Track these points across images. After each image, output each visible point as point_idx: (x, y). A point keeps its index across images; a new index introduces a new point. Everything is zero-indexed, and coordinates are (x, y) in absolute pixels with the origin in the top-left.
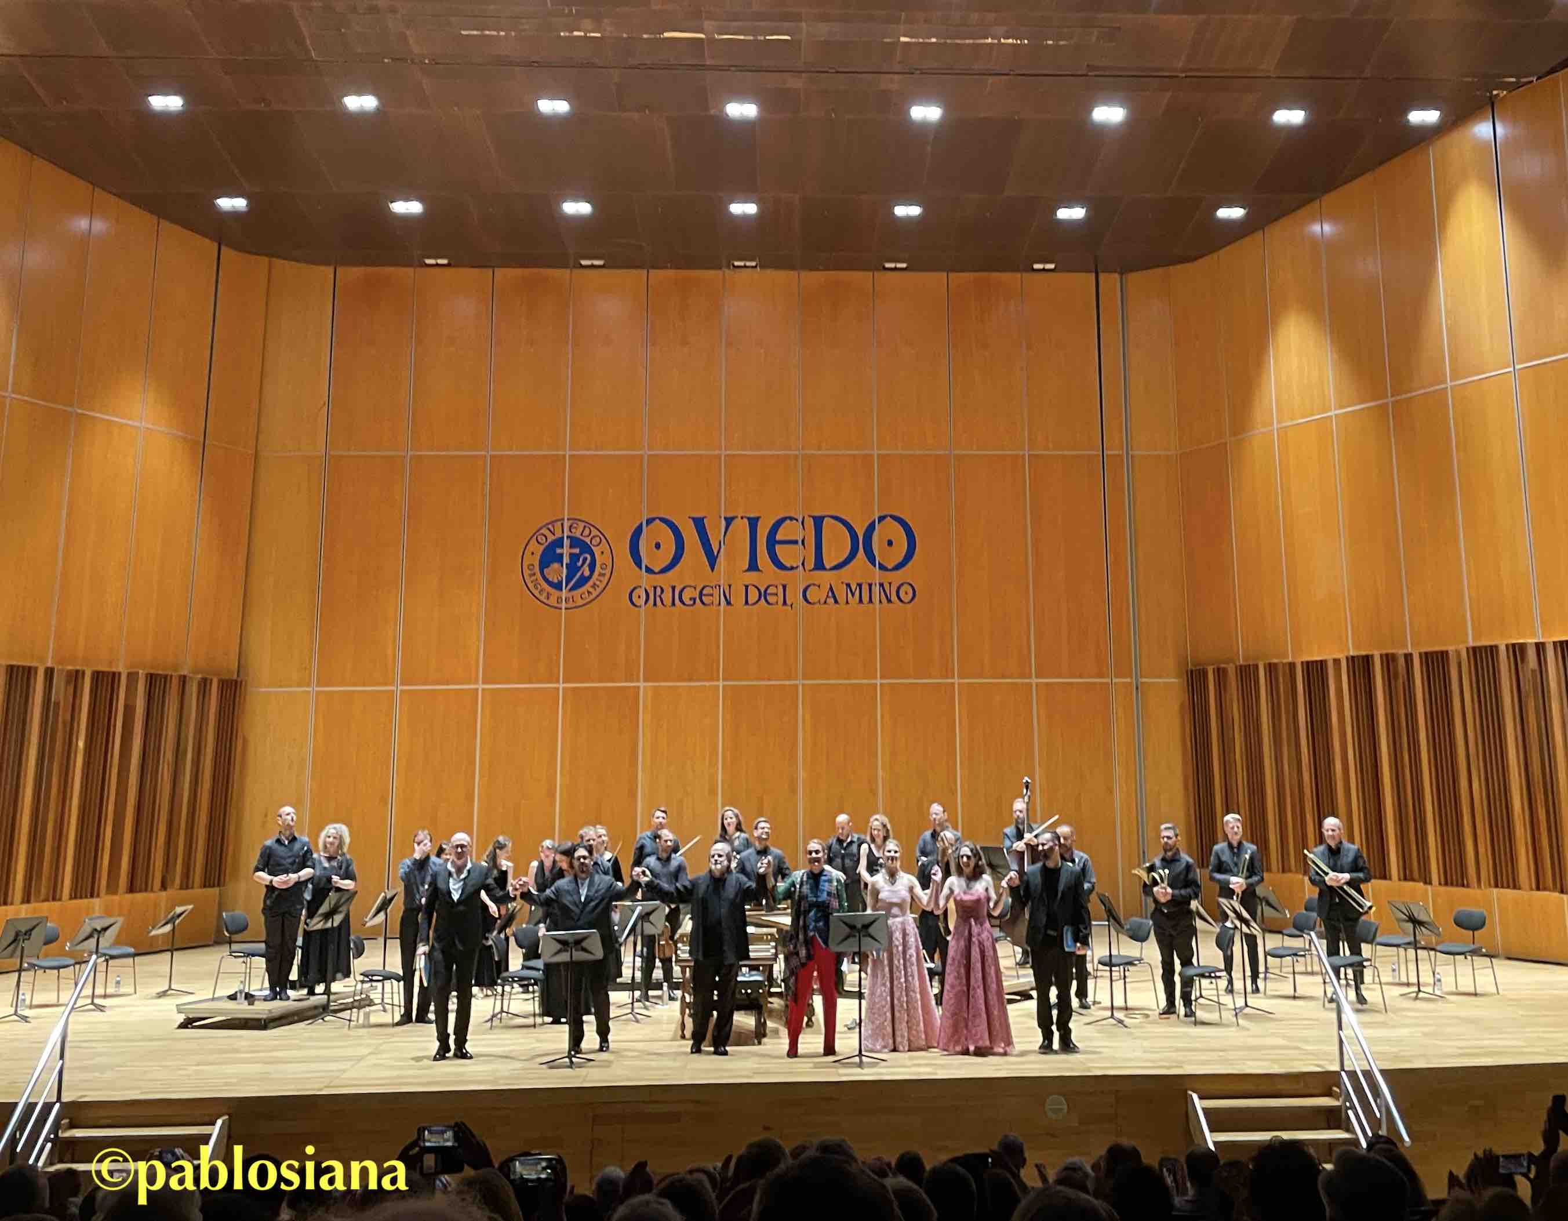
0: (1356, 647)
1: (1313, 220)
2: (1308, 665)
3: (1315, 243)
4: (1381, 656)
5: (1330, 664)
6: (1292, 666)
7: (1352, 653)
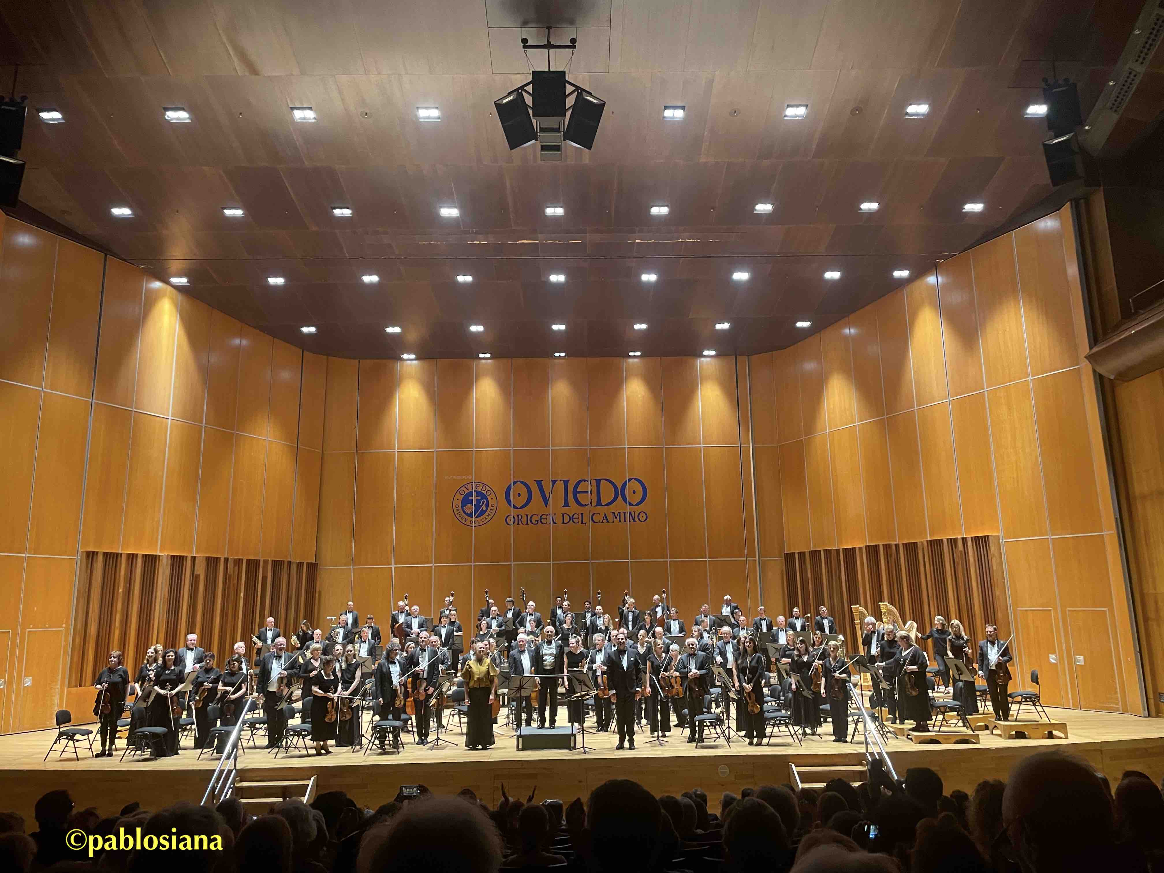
0: (871, 540)
1: (845, 327)
2: (845, 550)
3: (846, 338)
4: (883, 545)
5: (857, 550)
6: (838, 551)
7: (868, 545)
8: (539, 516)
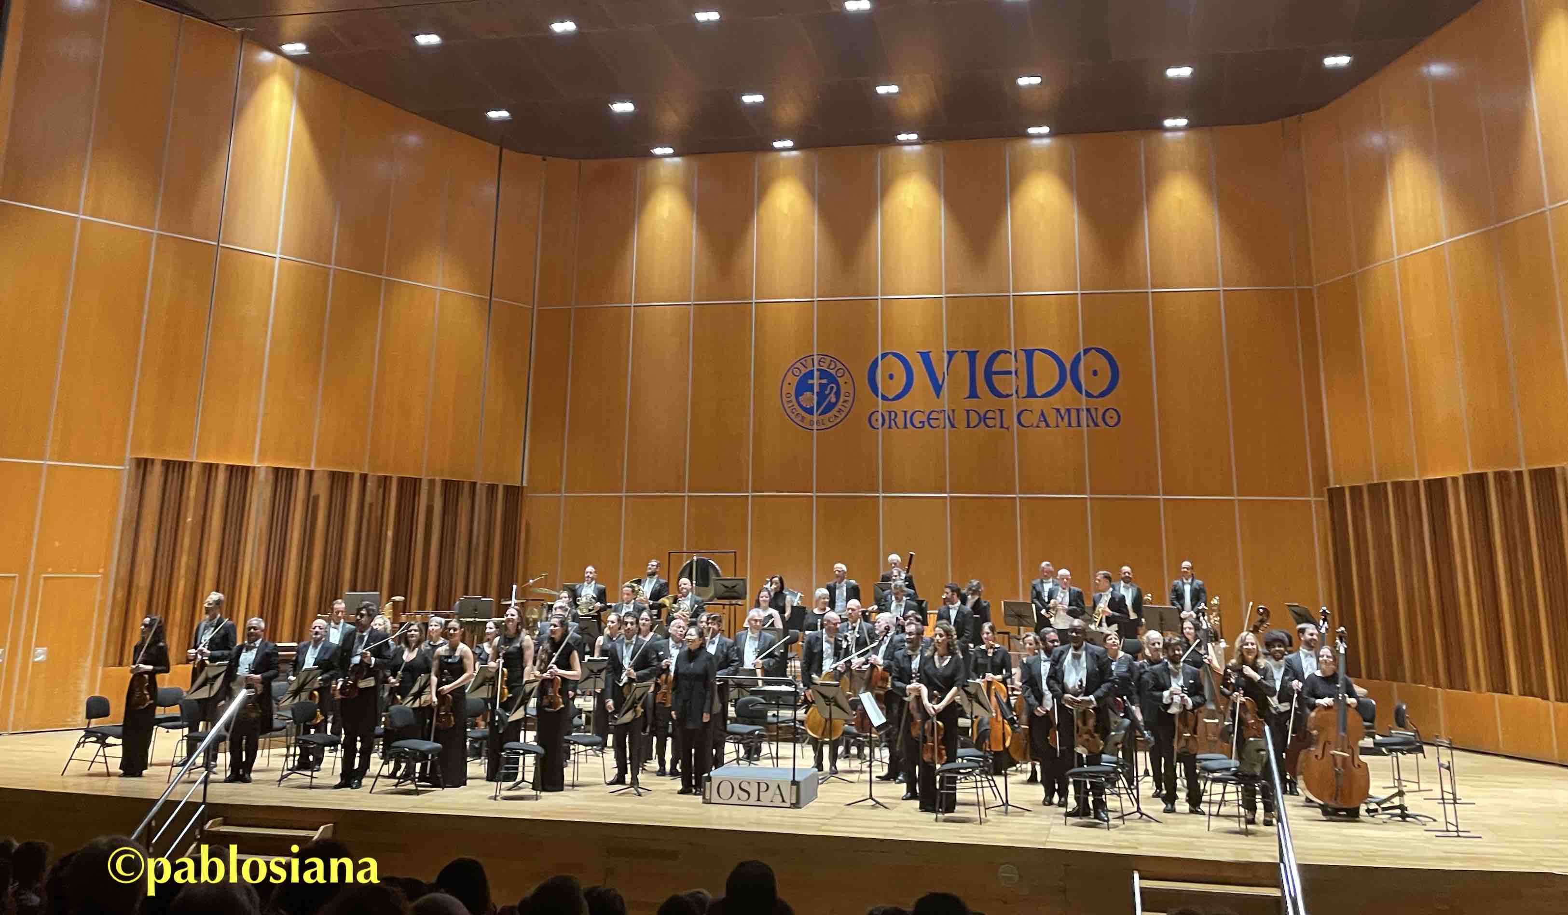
8: (927, 413)
